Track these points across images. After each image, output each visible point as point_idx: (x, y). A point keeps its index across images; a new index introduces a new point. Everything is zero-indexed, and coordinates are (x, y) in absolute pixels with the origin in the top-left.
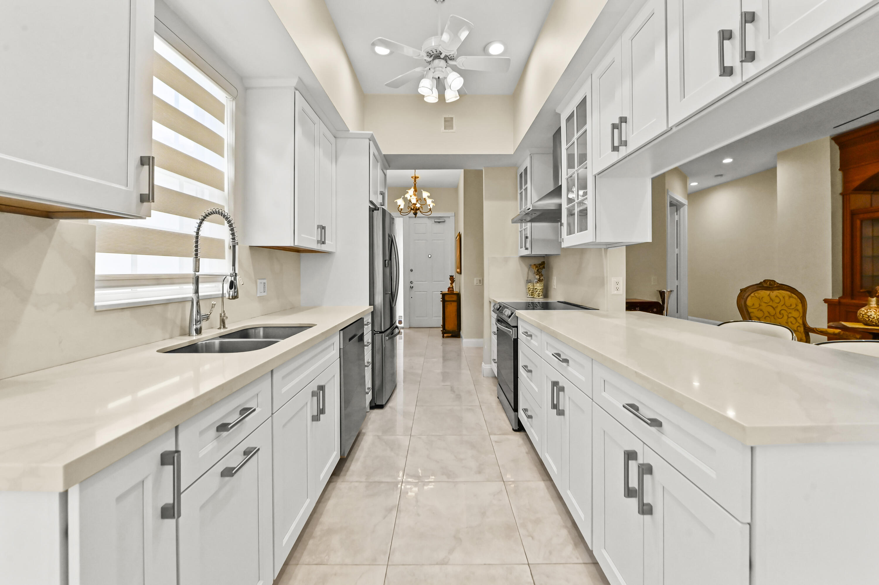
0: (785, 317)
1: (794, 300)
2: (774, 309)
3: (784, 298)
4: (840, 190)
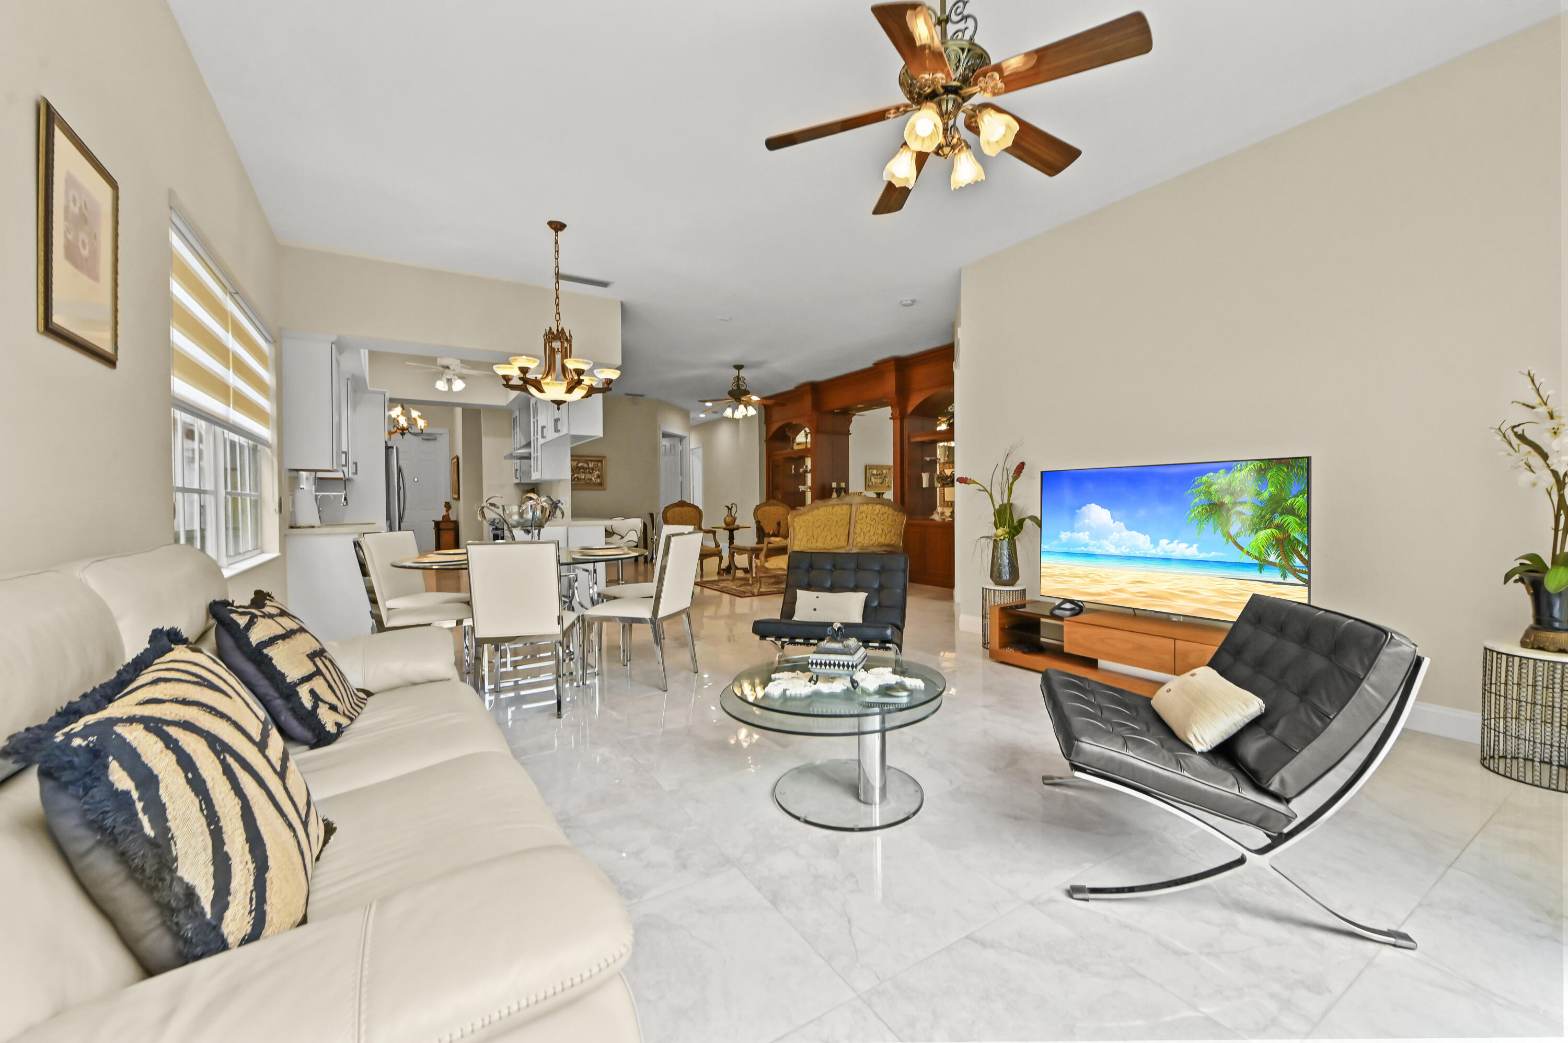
1: (694, 514)
4: (764, 438)
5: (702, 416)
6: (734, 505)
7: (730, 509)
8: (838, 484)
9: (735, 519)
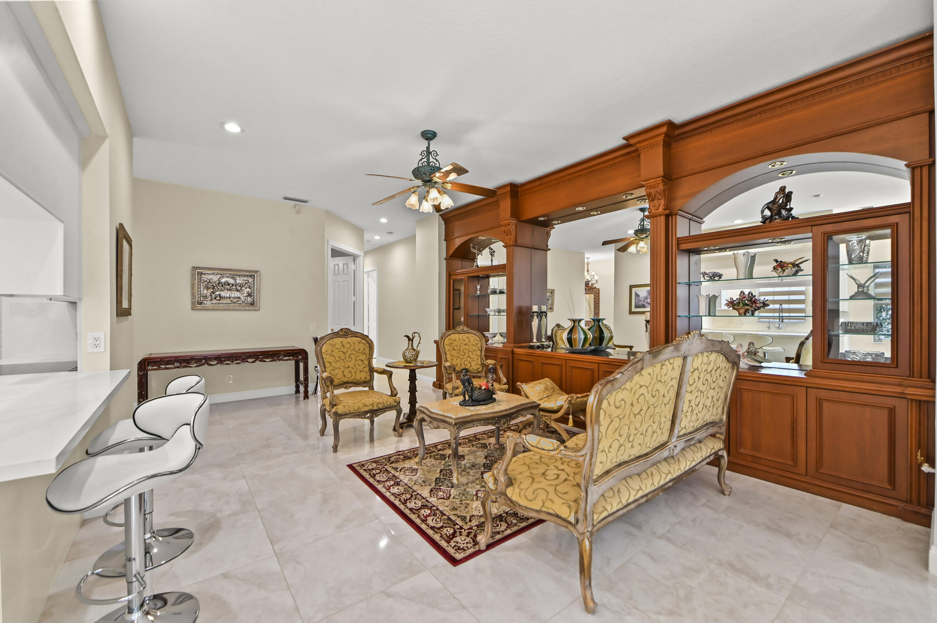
0: (354, 360)
1: (362, 346)
2: (344, 353)
3: (354, 344)
4: (444, 256)
5: (377, 237)
6: (416, 335)
7: (410, 340)
8: (540, 308)
9: (417, 354)
